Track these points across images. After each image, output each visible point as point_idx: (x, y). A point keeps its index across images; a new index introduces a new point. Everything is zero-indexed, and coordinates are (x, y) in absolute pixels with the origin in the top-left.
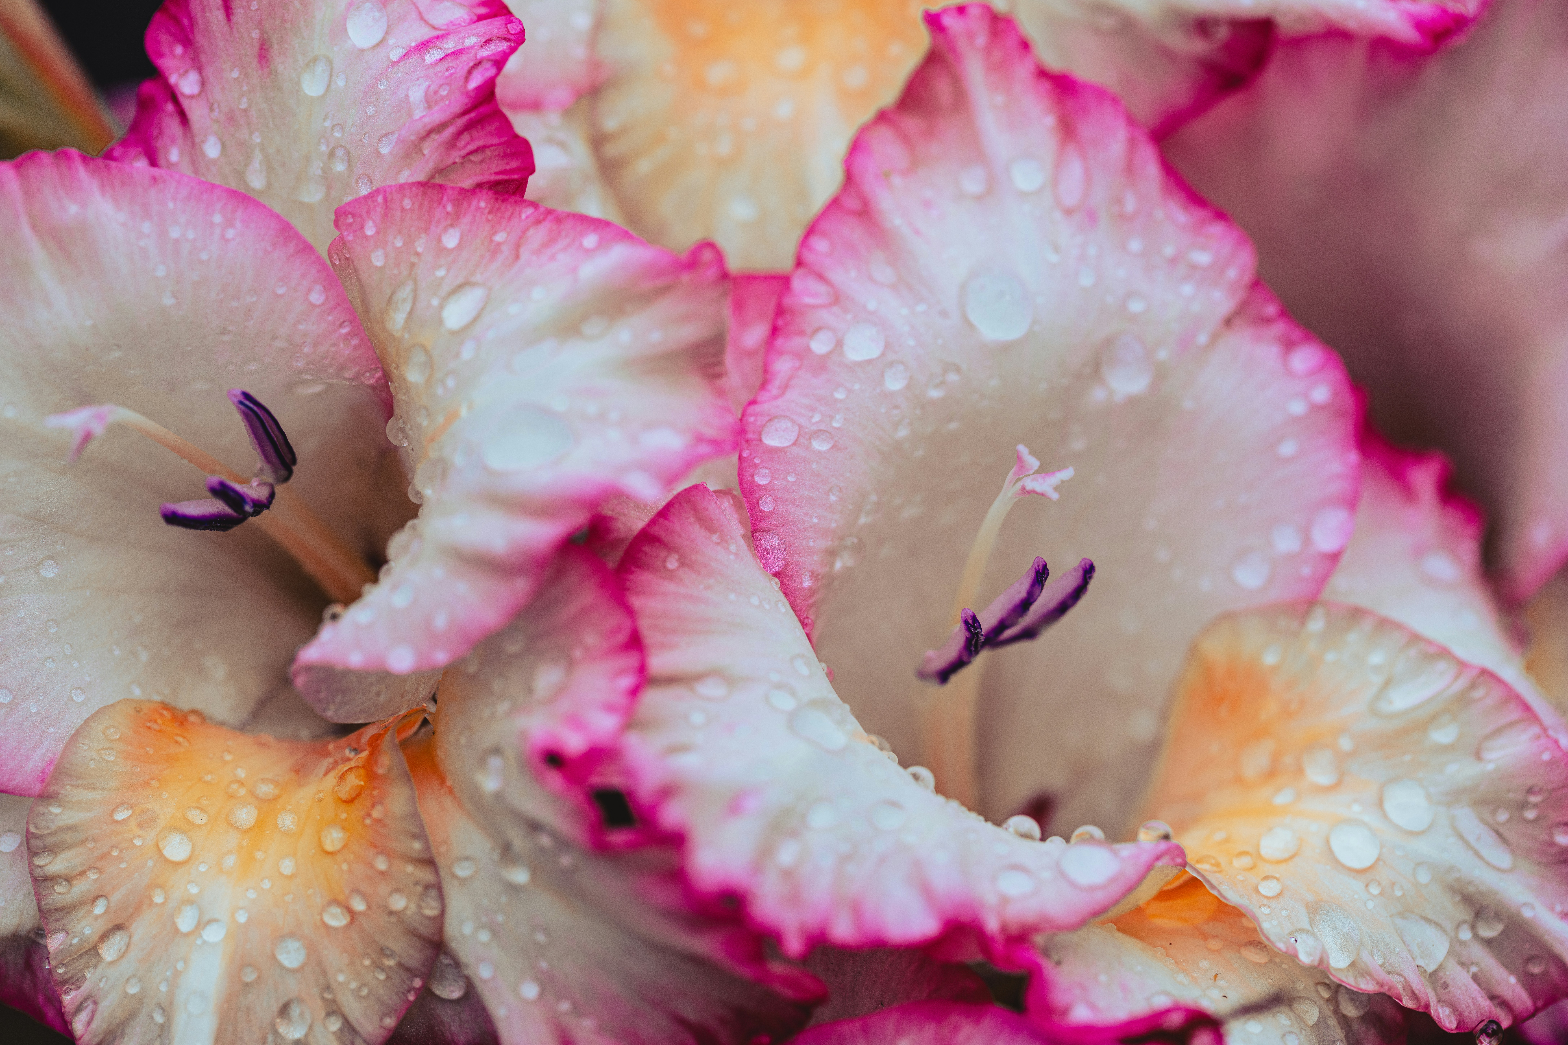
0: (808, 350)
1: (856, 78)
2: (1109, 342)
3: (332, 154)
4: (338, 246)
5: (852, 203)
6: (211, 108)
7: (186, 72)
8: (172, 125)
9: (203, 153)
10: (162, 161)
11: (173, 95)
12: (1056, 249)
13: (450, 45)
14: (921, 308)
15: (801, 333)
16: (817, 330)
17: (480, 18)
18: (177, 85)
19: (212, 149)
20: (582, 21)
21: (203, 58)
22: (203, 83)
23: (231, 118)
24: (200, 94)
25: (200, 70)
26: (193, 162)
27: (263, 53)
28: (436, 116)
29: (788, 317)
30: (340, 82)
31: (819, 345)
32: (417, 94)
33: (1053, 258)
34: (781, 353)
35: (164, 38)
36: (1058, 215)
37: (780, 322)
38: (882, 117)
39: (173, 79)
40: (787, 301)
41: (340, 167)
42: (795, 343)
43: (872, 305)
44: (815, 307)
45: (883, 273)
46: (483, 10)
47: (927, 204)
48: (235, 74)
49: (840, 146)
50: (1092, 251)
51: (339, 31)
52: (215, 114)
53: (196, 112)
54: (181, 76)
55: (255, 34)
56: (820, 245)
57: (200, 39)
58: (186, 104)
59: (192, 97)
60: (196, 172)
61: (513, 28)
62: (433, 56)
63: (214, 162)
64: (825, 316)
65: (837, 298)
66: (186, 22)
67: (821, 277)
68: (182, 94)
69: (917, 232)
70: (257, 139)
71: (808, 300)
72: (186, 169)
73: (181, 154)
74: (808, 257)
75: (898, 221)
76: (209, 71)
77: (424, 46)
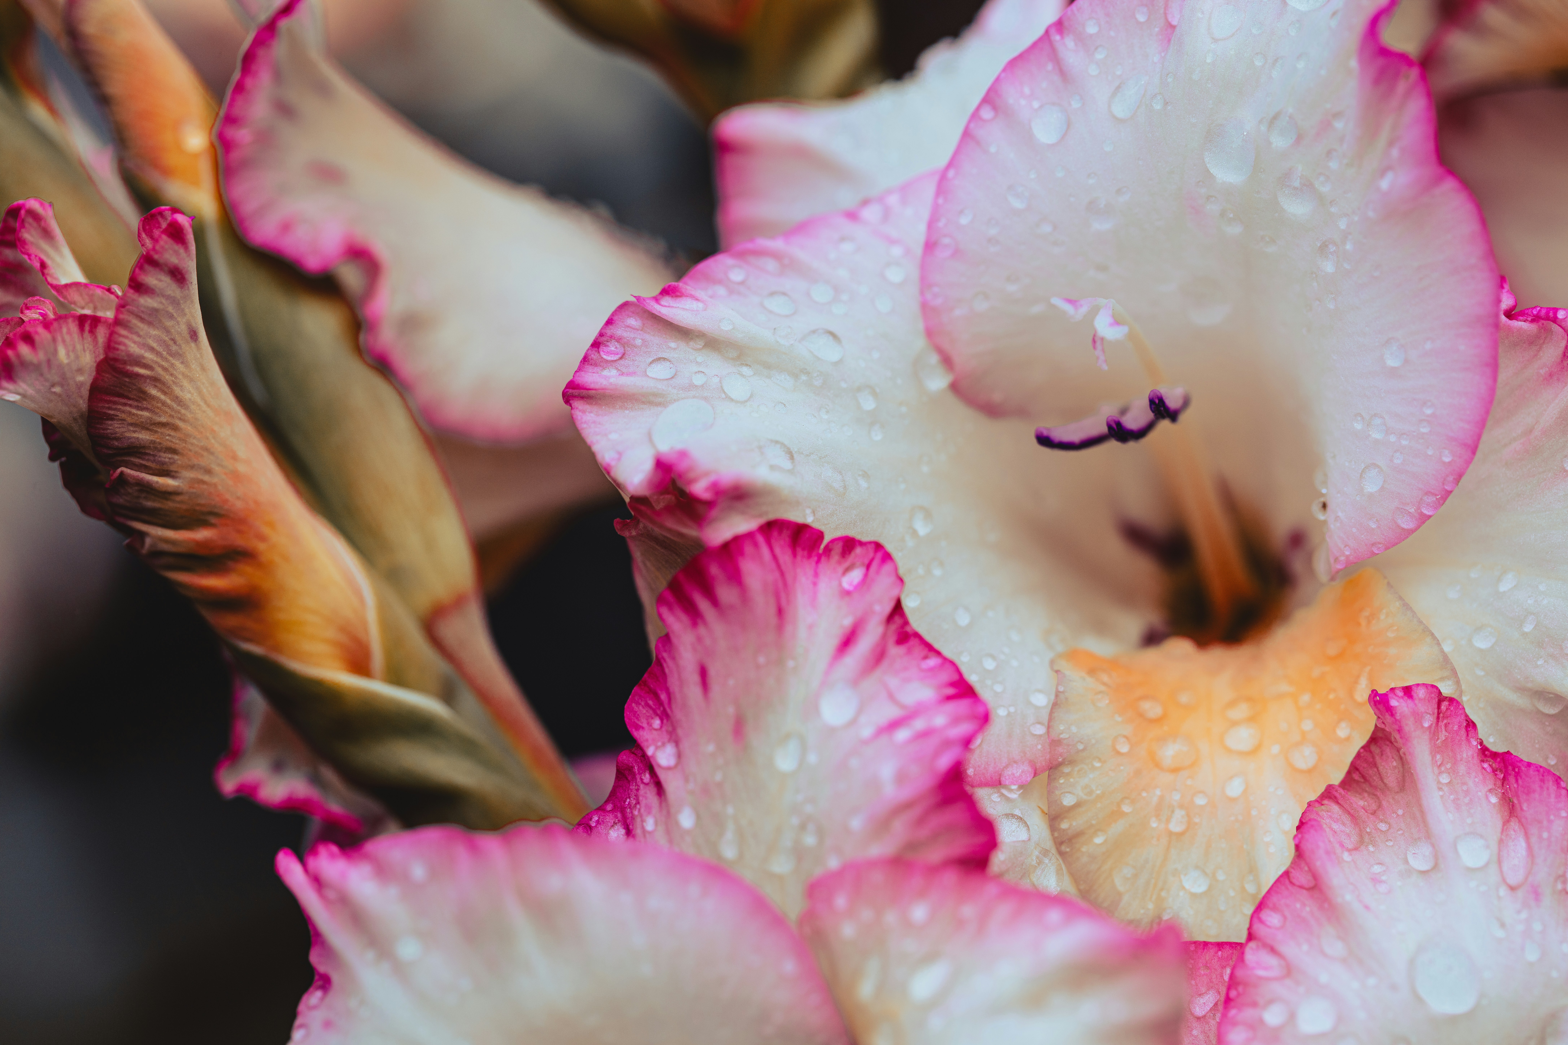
0: (1261, 1021)
1: (1305, 758)
2: (1553, 1016)
3: (803, 827)
4: (809, 916)
5: (1302, 878)
6: (686, 779)
7: (664, 744)
8: (648, 795)
9: (677, 823)
10: (638, 831)
11: (649, 765)
12: (1503, 925)
13: (919, 724)
14: (1372, 981)
15: (1255, 1005)
16: (1271, 1002)
17: (949, 698)
18: (653, 756)
19: (686, 820)
20: (1041, 700)
21: (680, 731)
22: (679, 756)
23: (706, 790)
24: (676, 766)
25: (677, 743)
26: (668, 832)
27: (739, 729)
28: (906, 793)
29: (1240, 989)
30: (812, 758)
31: (1273, 1016)
32: (887, 771)
33: (1500, 933)
34: (1235, 1024)
35: (642, 710)
36: (1503, 891)
37: (1233, 994)
38: (1329, 794)
39: (650, 751)
40: (1239, 973)
41: (810, 840)
42: (1248, 1014)
43: (1324, 978)
44: (1268, 979)
45: (1336, 948)
46: (951, 691)
47: (1376, 880)
48: (711, 748)
49: (1290, 823)
50: (1537, 927)
51: (812, 708)
52: (691, 786)
53: (672, 784)
54: (657, 748)
55: (731, 710)
56: (1272, 919)
57: (677, 713)
58: (662, 775)
59: (669, 768)
60: (671, 841)
61: (980, 710)
62: (903, 735)
63: (688, 832)
64: (1277, 988)
65: (1289, 970)
66: (663, 696)
67: (1273, 950)
68: (659, 766)
69: (1367, 908)
70: (730, 810)
71: (1261, 973)
72: (661, 839)
73: (656, 824)
74: (1259, 929)
75: (1348, 897)
76: (685, 745)
77: (894, 725)
